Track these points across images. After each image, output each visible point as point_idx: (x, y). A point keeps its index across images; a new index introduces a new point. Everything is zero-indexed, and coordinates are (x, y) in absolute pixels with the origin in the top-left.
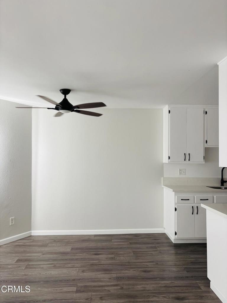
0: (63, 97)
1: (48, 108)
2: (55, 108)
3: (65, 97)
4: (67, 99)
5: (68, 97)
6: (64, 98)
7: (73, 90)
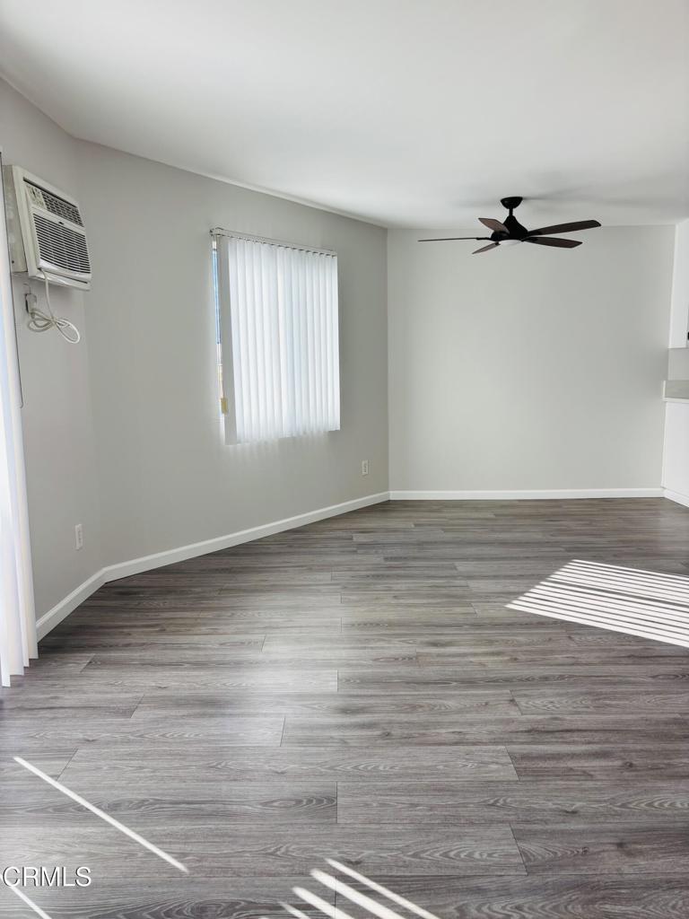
0: (506, 212)
1: (478, 239)
2: (490, 237)
3: (511, 212)
4: (514, 218)
5: (516, 212)
6: (508, 215)
7: (526, 199)
